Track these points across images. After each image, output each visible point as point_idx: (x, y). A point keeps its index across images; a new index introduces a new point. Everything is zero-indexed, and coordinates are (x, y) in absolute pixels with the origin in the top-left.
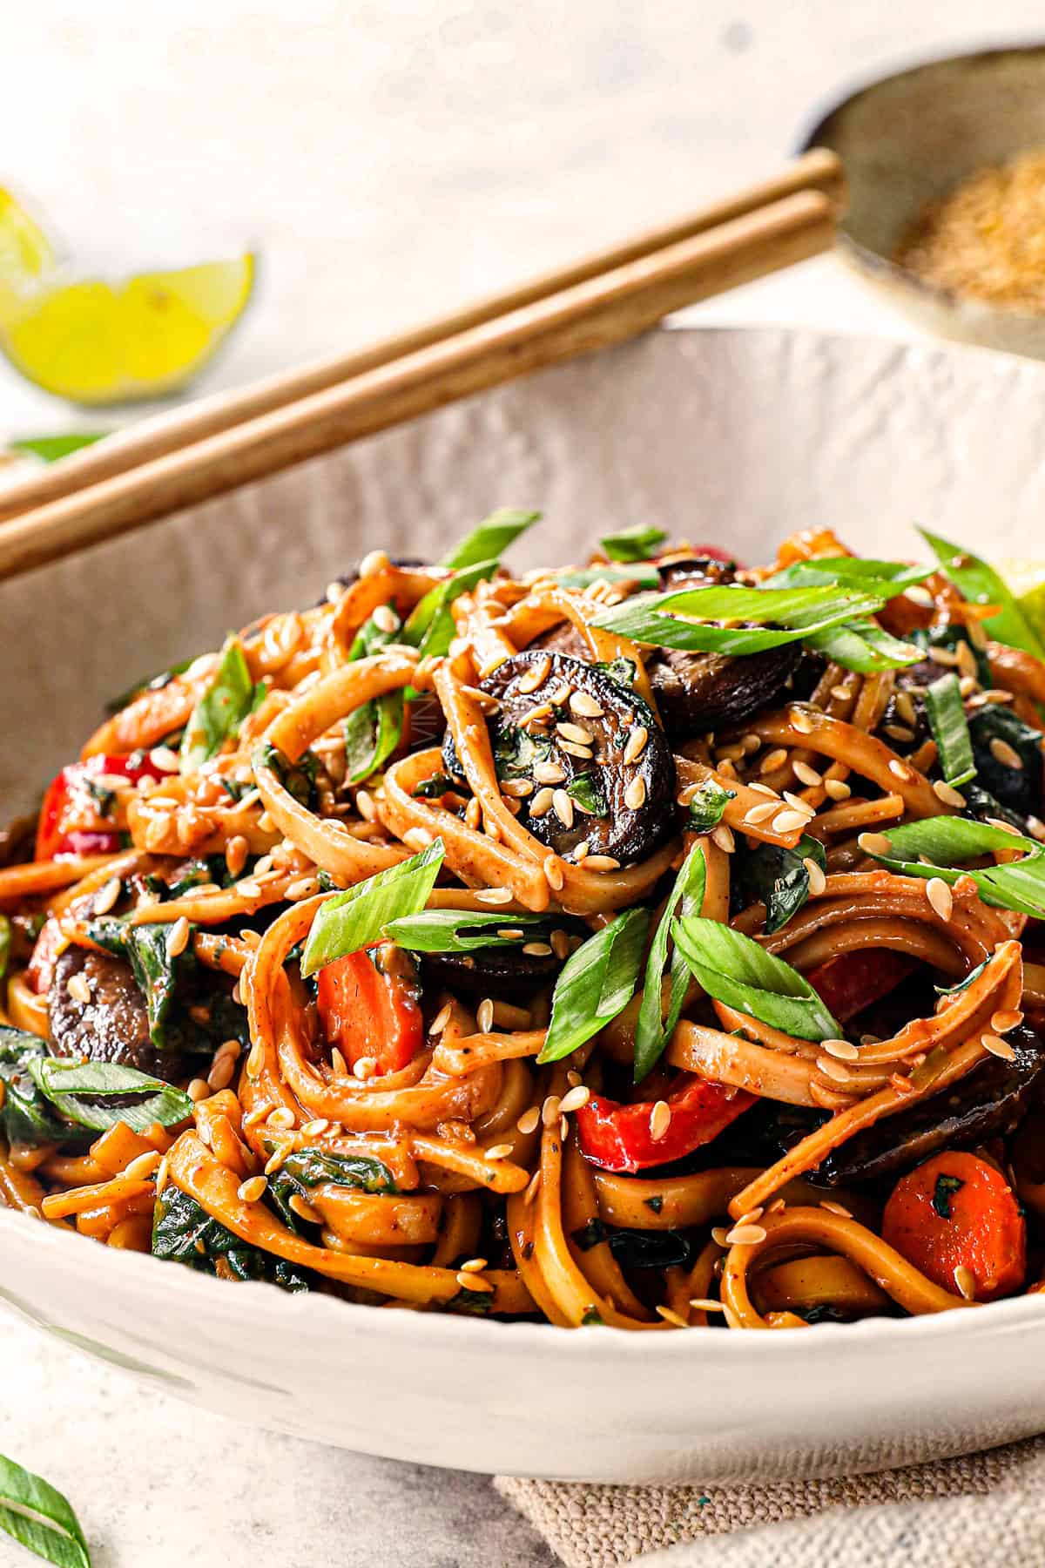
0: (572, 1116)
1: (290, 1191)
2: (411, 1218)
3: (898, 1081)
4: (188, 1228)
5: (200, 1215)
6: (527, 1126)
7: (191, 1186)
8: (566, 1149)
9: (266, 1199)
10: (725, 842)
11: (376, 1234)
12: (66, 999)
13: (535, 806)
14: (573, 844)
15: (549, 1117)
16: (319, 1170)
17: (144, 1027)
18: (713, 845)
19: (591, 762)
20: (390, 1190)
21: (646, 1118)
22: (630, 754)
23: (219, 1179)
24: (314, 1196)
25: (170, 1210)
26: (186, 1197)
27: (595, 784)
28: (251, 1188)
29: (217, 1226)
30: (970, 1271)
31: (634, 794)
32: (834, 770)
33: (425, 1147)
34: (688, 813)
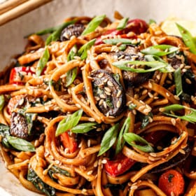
0: (104, 165)
1: (52, 173)
2: (74, 181)
3: (163, 159)
4: (34, 177)
5: (36, 175)
6: (95, 165)
7: (35, 170)
8: (102, 170)
9: (48, 174)
10: (134, 112)
11: (68, 184)
12: (13, 122)
13: (100, 103)
14: (106, 112)
15: (99, 164)
16: (58, 171)
17: (27, 131)
18: (132, 113)
19: (111, 96)
20: (70, 176)
21: (117, 167)
22: (118, 95)
23: (40, 169)
24: (57, 175)
25: (31, 173)
26: (33, 171)
27: (111, 101)
28: (45, 172)
29: (39, 178)
30: (174, 193)
31: (118, 104)
32: (155, 94)
33: (77, 170)
34: (128, 107)
